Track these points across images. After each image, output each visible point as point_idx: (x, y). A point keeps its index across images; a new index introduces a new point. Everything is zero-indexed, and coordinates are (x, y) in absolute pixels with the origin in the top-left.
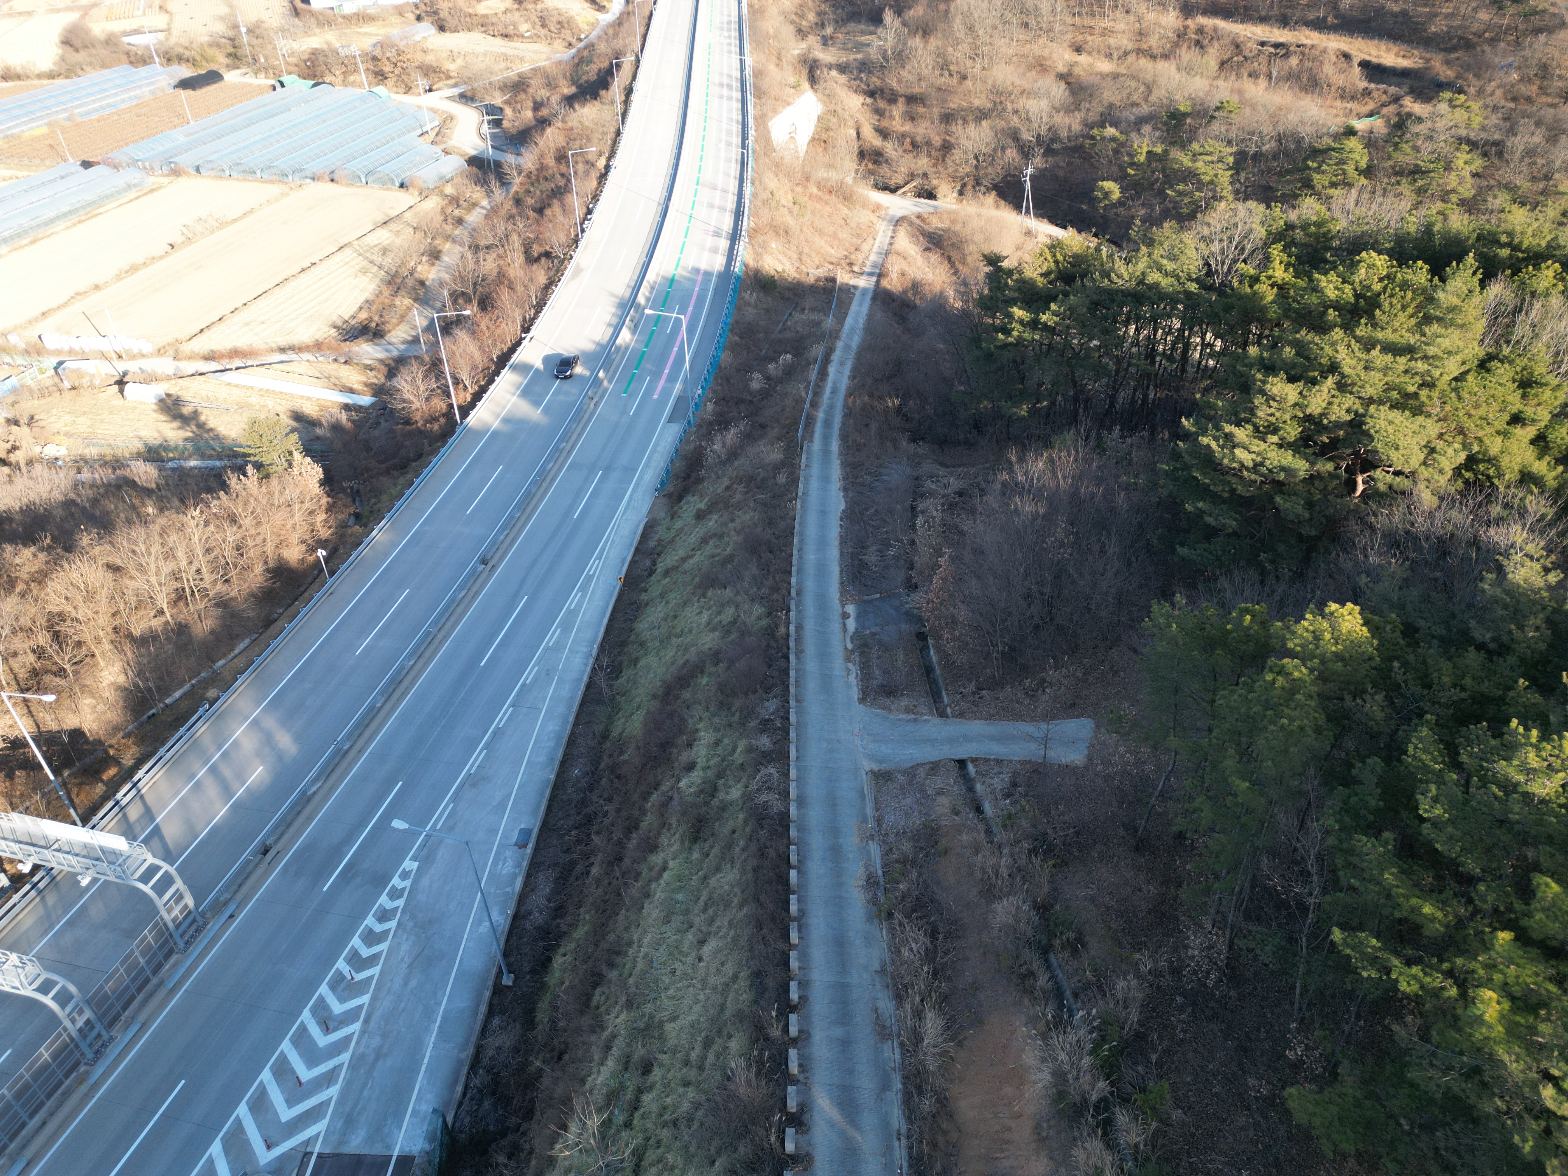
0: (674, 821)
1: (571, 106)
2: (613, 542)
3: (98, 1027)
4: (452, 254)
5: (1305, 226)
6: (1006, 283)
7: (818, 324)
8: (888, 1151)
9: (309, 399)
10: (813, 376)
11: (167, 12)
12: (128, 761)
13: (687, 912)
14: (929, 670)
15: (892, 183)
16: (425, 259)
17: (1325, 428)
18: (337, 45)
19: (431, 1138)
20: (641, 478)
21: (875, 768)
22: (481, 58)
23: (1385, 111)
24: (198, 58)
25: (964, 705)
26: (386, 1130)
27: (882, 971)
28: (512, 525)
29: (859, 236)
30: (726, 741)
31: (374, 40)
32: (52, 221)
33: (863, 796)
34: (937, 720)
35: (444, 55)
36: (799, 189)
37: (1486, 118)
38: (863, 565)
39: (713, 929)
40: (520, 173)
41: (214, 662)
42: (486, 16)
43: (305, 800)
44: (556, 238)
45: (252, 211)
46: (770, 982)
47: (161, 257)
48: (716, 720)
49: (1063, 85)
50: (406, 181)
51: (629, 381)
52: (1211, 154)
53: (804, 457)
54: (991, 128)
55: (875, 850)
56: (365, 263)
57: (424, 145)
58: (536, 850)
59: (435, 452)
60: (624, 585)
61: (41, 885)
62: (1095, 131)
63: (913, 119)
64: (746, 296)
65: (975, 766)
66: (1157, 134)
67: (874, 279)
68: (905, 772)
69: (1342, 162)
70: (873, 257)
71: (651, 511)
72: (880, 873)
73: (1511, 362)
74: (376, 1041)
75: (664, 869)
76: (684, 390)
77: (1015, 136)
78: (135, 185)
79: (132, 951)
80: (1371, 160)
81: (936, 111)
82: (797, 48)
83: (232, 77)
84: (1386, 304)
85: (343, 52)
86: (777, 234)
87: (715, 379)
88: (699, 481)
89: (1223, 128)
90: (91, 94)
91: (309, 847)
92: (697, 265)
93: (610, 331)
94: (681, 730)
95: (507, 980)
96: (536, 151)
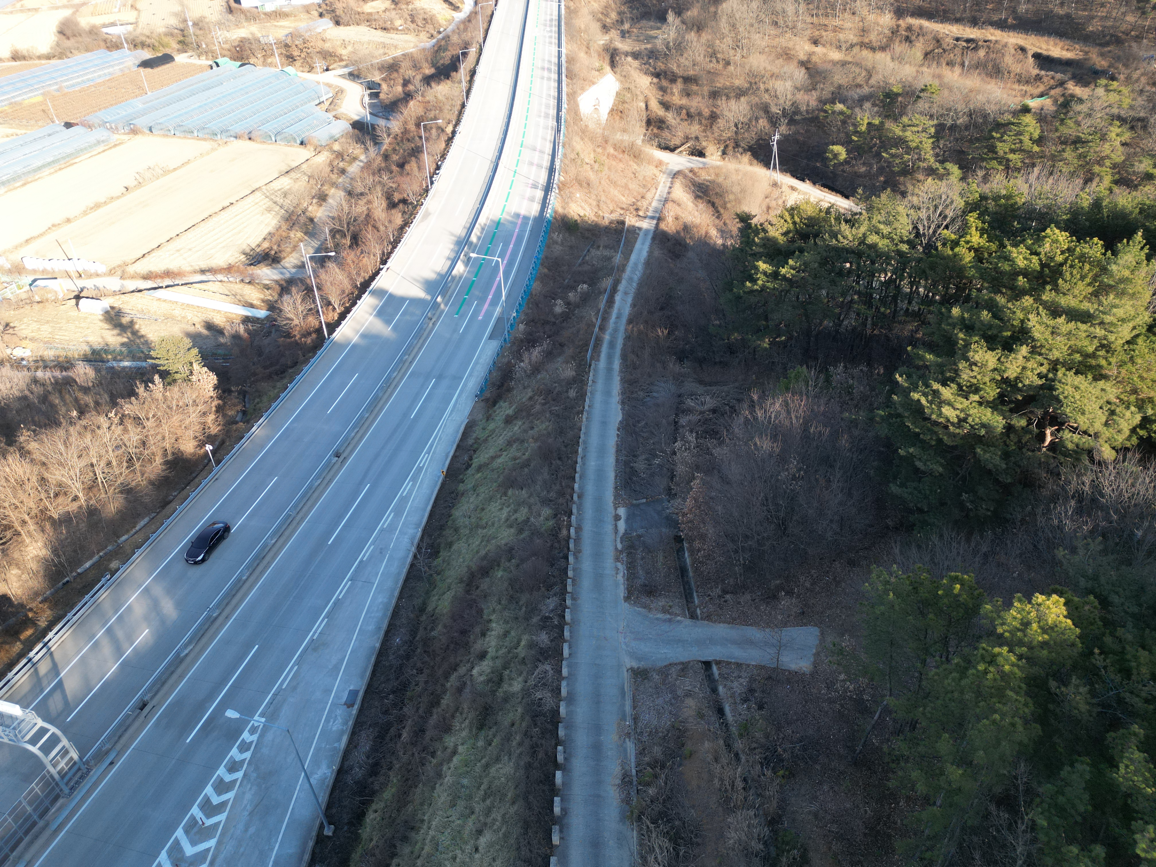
0: (466, 706)
1: (429, 84)
2: (440, 439)
4: (335, 198)
6: (753, 240)
7: (609, 259)
9: (219, 312)
10: (602, 305)
11: (136, 9)
12: (43, 623)
15: (672, 144)
16: (315, 201)
17: (1020, 390)
18: (259, 35)
20: (465, 385)
21: (635, 665)
22: (365, 46)
23: (1052, 92)
24: (157, 44)
25: (711, 608)
28: (362, 425)
29: (644, 186)
30: (513, 633)
31: (287, 31)
32: (40, 168)
33: (623, 694)
34: (688, 622)
35: (339, 43)
36: (599, 150)
37: (1134, 100)
40: (389, 135)
41: (118, 537)
42: (370, 14)
43: (179, 661)
44: (412, 188)
45: (188, 162)
47: (118, 198)
48: (506, 613)
49: (803, 71)
50: (305, 140)
51: (461, 305)
52: (917, 125)
53: (591, 374)
54: (748, 103)
56: (271, 203)
57: (320, 112)
58: (361, 711)
59: (306, 361)
60: (446, 477)
62: (828, 107)
63: (688, 95)
64: (555, 236)
65: (719, 669)
66: (876, 109)
67: (655, 222)
68: (659, 671)
69: (1020, 133)
70: (655, 204)
71: (471, 413)
72: (634, 772)
75: (455, 752)
76: (502, 313)
77: (766, 109)
78: (103, 141)
80: (1042, 132)
81: (706, 89)
82: (602, 40)
83: (180, 59)
84: (1068, 273)
85: (263, 40)
86: (581, 185)
87: (527, 304)
88: (509, 390)
89: (927, 106)
90: (76, 72)
91: (179, 704)
92: (518, 211)
93: (449, 263)
94: (479, 618)
95: (328, 831)
96: (402, 119)
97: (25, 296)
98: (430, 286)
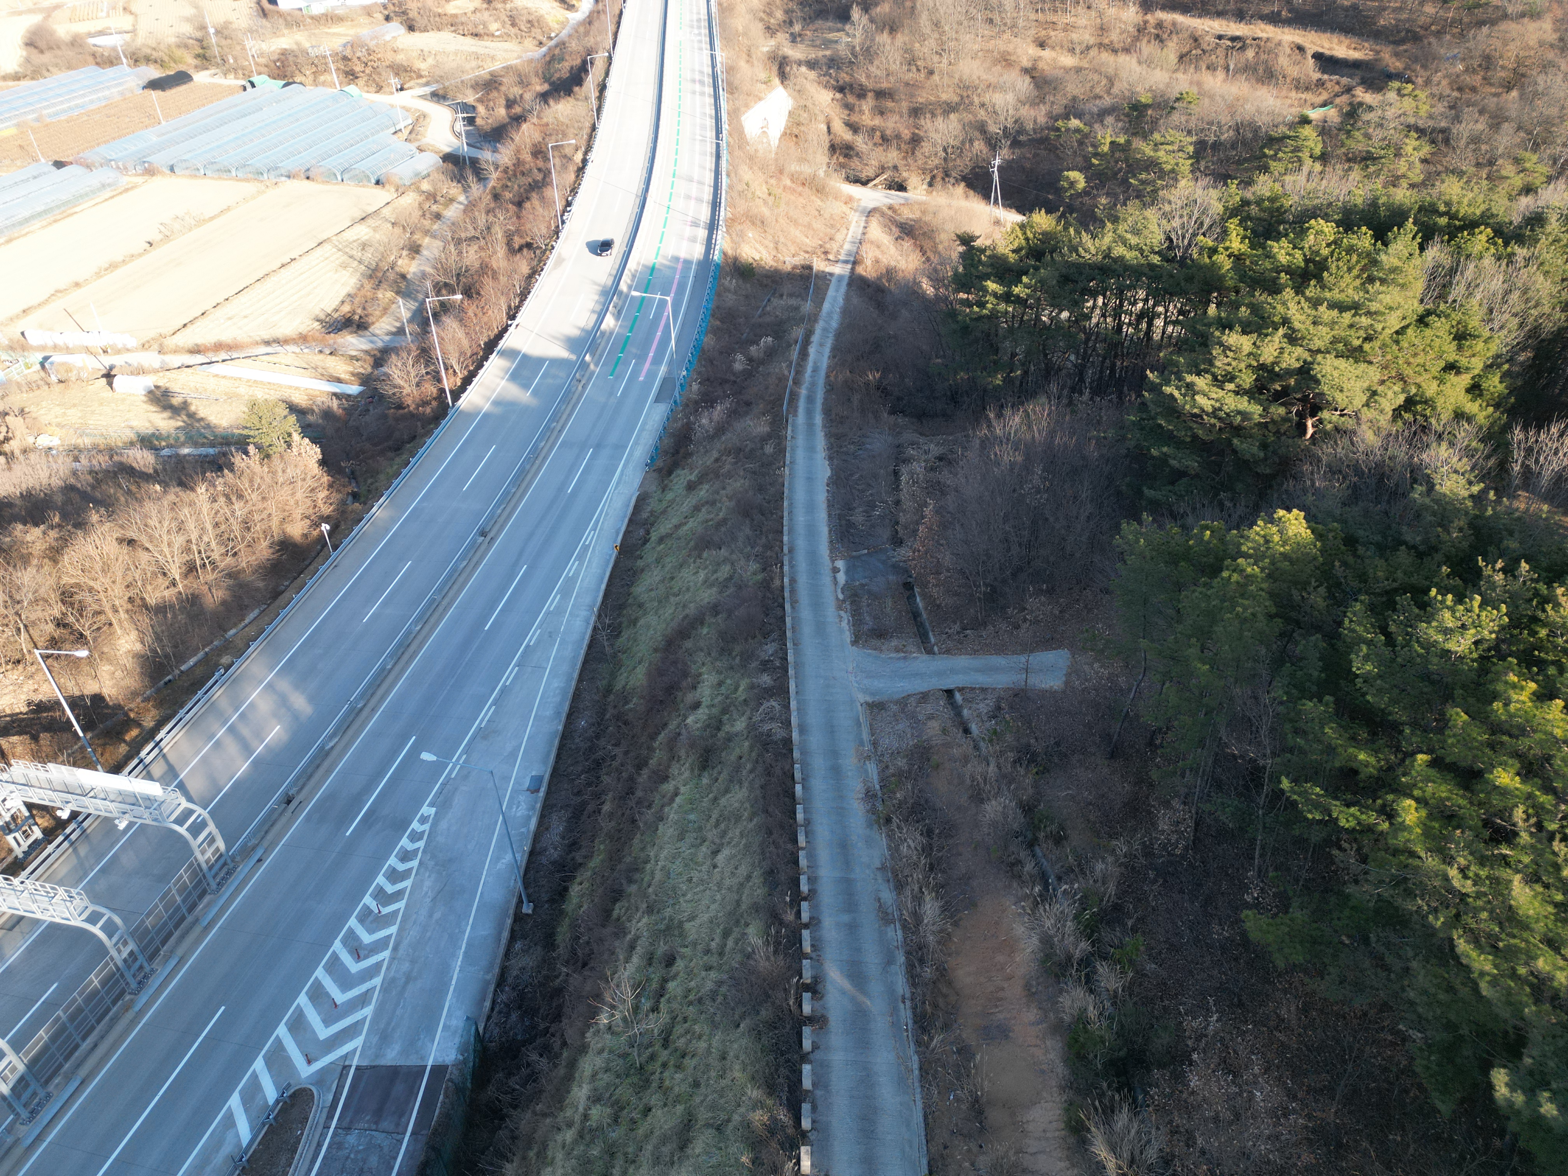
0: (682, 753)
1: (546, 102)
2: (607, 515)
3: (141, 959)
4: (432, 248)
5: (1259, 202)
6: (980, 260)
7: (797, 309)
8: (894, 1011)
9: (297, 388)
10: (795, 355)
11: (131, 13)
12: (148, 722)
13: (700, 829)
14: (915, 615)
15: (863, 176)
16: (405, 253)
17: (1278, 376)
18: (306, 45)
19: (462, 1049)
20: (631, 454)
21: (869, 699)
22: (451, 57)
23: (1338, 100)
24: (166, 59)
25: (950, 643)
26: (420, 1043)
27: (883, 868)
28: (508, 500)
29: (832, 226)
30: (729, 681)
31: (343, 40)
32: (27, 220)
33: (859, 724)
34: (925, 657)
35: (415, 54)
36: (773, 181)
37: (1432, 106)
38: (850, 525)
39: (724, 841)
40: (497, 169)
41: (225, 631)
42: (455, 16)
43: (323, 754)
44: (538, 229)
45: (228, 209)
46: (783, 877)
47: (140, 255)
48: (718, 664)
49: (1028, 79)
50: (382, 178)
51: (615, 364)
52: (1171, 143)
53: (790, 429)
54: (959, 121)
55: (872, 769)
56: (345, 257)
57: (398, 143)
58: (548, 793)
59: (429, 433)
60: (620, 553)
61: (73, 837)
62: (1060, 123)
63: (882, 113)
64: (726, 282)
65: (962, 694)
66: (1120, 124)
67: (849, 266)
68: (897, 702)
69: (1297, 149)
70: (847, 246)
71: (642, 485)
72: (878, 787)
73: (1447, 317)
74: (406, 966)
75: (676, 794)
76: (669, 372)
77: (982, 128)
78: (109, 185)
79: (170, 889)
80: (1325, 147)
81: (905, 105)
82: (766, 45)
83: (201, 78)
84: (1334, 266)
85: (313, 53)
86: (753, 224)
87: (699, 361)
88: (689, 455)
89: (1183, 118)
90: (60, 95)
91: (330, 797)
92: (676, 254)
93: (594, 317)
94: (685, 674)
95: (527, 909)
96: (513, 147)
97: (36, 377)
98: (573, 344)
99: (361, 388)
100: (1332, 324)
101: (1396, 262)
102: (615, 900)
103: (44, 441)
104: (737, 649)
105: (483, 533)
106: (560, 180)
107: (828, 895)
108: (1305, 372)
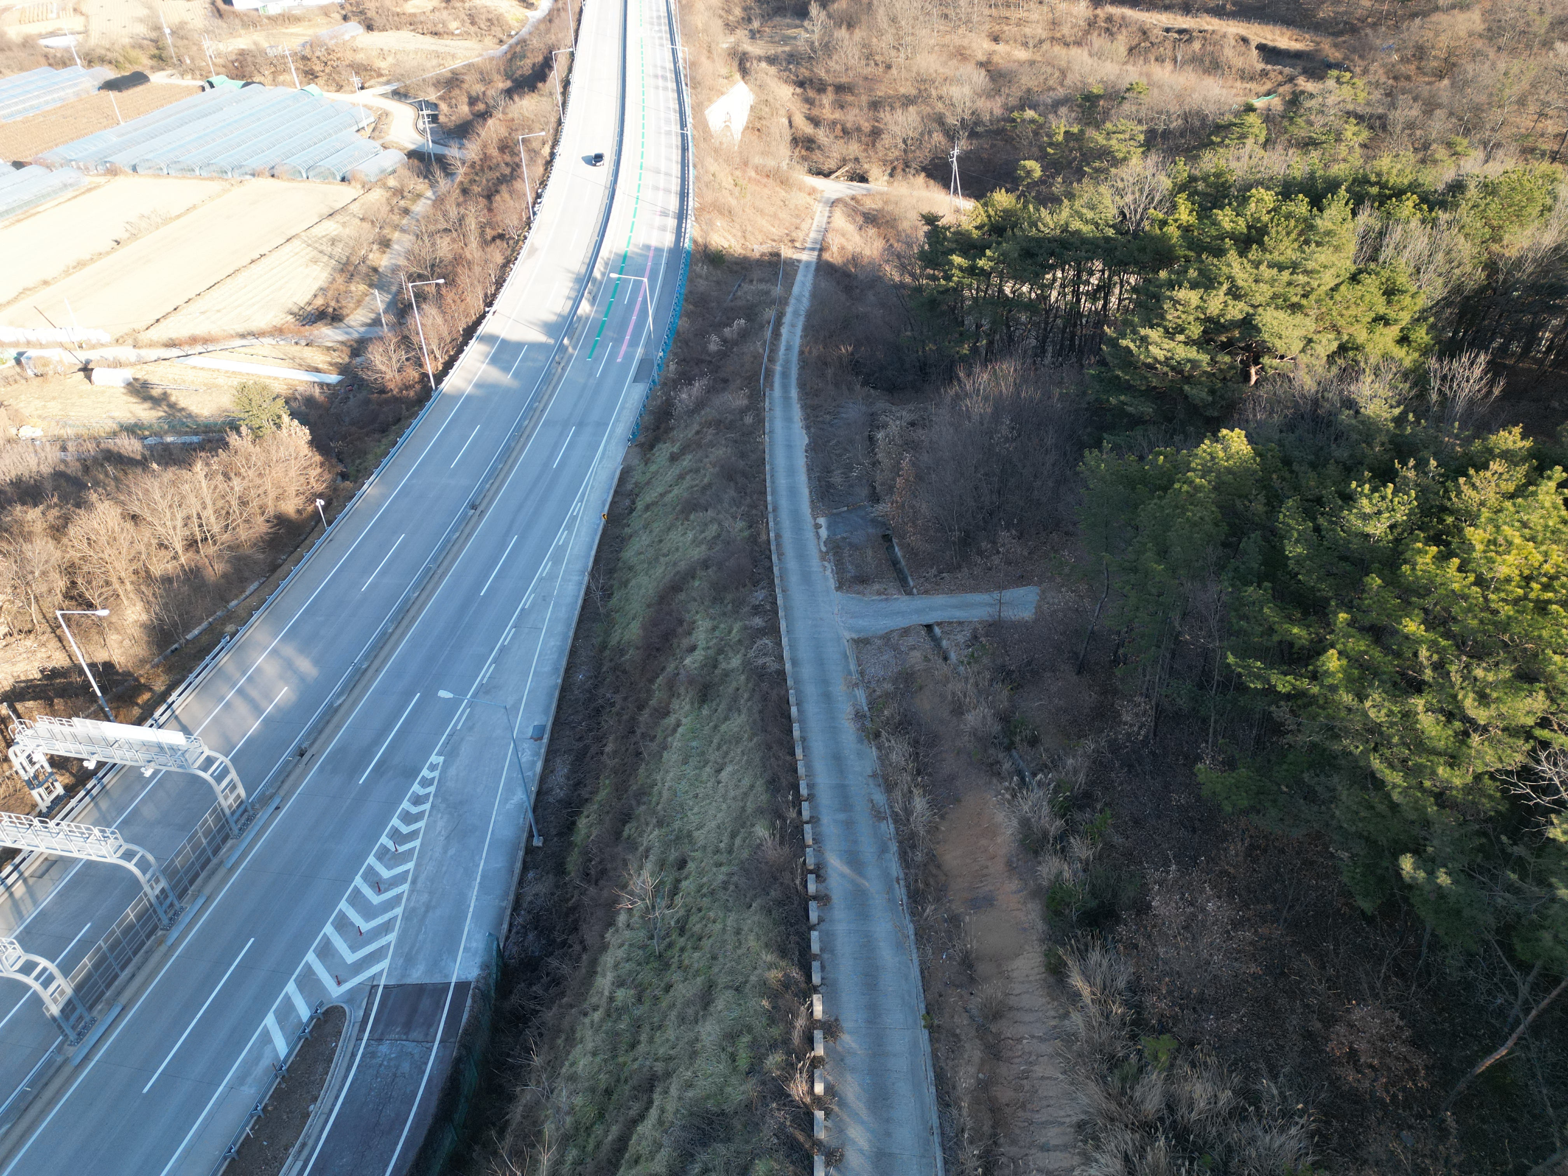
0: (682, 690)
1: (511, 98)
2: (592, 488)
3: (172, 897)
4: (402, 242)
5: (1205, 178)
6: (945, 237)
7: (767, 293)
8: (890, 890)
9: (276, 378)
10: (768, 334)
11: (82, 14)
12: (159, 686)
13: (703, 753)
14: (895, 563)
15: (825, 168)
16: (375, 247)
17: (1223, 328)
18: (265, 45)
19: (485, 966)
20: (613, 431)
21: (855, 636)
22: (412, 56)
23: (1281, 90)
24: (121, 59)
25: (929, 586)
26: (443, 963)
27: (874, 775)
28: (496, 475)
29: (797, 216)
30: (722, 626)
31: (301, 40)
33: (846, 657)
34: (905, 598)
35: (374, 53)
36: (738, 173)
37: (1369, 94)
38: (830, 486)
39: (727, 760)
40: (463, 163)
41: (228, 602)
42: (414, 15)
43: (332, 711)
44: (510, 221)
45: (194, 207)
46: (784, 783)
47: (108, 253)
48: (711, 611)
49: (983, 73)
50: (348, 176)
51: (593, 347)
52: (1123, 132)
53: (767, 402)
54: (918, 113)
55: (861, 695)
56: (315, 253)
57: (362, 140)
58: (551, 740)
59: (414, 415)
60: (607, 522)
61: (94, 792)
62: (1015, 114)
63: (842, 107)
64: (698, 269)
65: (941, 628)
66: (1073, 115)
67: (816, 253)
68: (881, 637)
69: (1243, 136)
70: (813, 235)
71: (625, 459)
72: (866, 708)
73: (1377, 274)
74: (425, 897)
75: (678, 726)
76: (646, 353)
77: (940, 120)
78: (71, 185)
79: (196, 832)
80: (1269, 133)
81: (864, 99)
82: (726, 42)
83: (158, 78)
84: (1273, 231)
85: (271, 53)
86: (721, 213)
87: (675, 342)
88: (669, 429)
89: (1134, 108)
91: (341, 751)
92: (648, 242)
93: (570, 303)
94: (681, 622)
95: (537, 842)
96: (479, 142)
97: (12, 372)
98: (550, 328)
99: (340, 377)
100: (1272, 282)
101: (1330, 225)
102: (624, 822)
103: (26, 432)
104: (729, 597)
105: (474, 507)
106: (529, 173)
107: (825, 797)
108: (1247, 324)
